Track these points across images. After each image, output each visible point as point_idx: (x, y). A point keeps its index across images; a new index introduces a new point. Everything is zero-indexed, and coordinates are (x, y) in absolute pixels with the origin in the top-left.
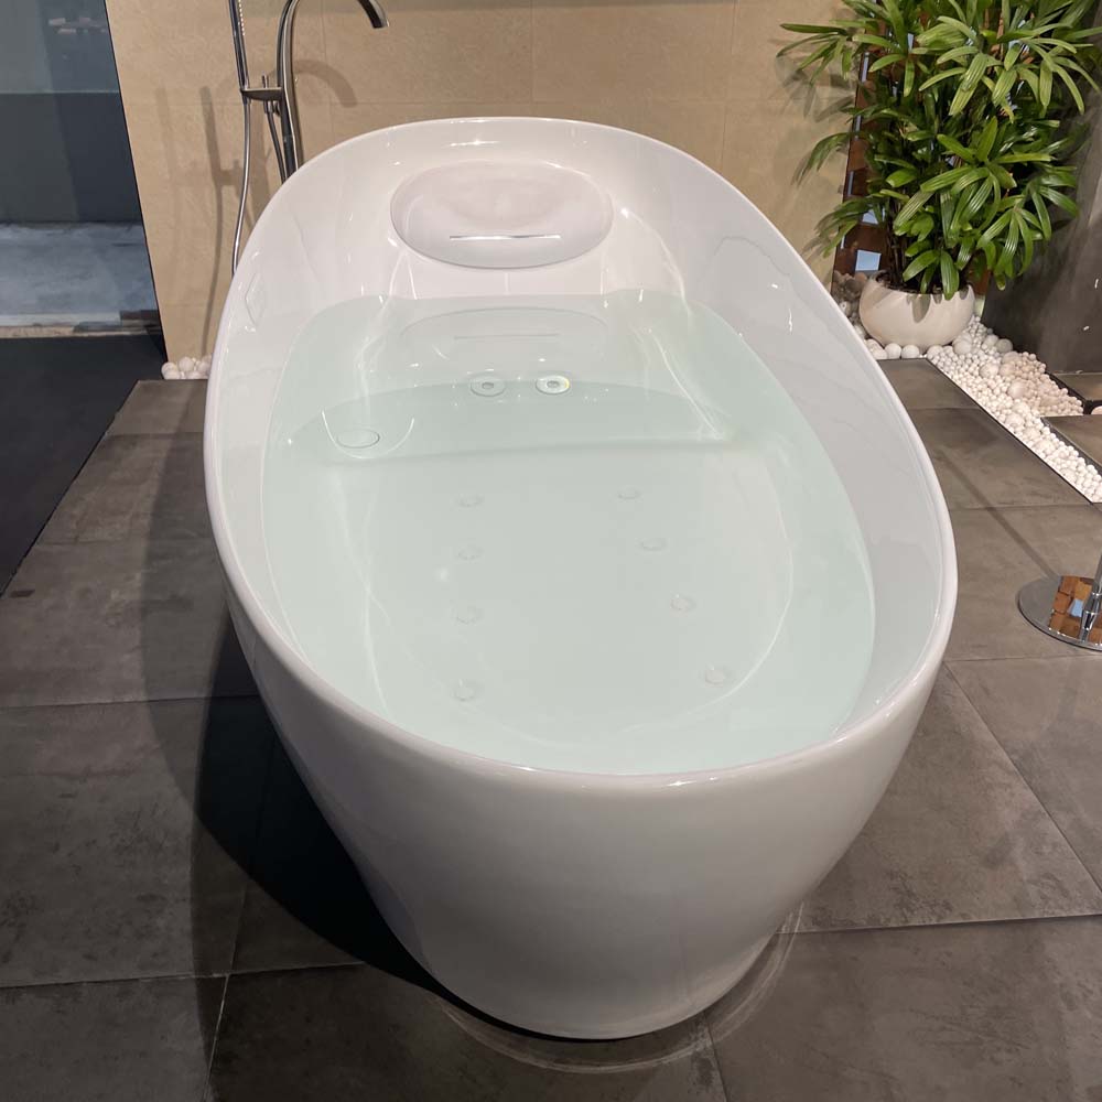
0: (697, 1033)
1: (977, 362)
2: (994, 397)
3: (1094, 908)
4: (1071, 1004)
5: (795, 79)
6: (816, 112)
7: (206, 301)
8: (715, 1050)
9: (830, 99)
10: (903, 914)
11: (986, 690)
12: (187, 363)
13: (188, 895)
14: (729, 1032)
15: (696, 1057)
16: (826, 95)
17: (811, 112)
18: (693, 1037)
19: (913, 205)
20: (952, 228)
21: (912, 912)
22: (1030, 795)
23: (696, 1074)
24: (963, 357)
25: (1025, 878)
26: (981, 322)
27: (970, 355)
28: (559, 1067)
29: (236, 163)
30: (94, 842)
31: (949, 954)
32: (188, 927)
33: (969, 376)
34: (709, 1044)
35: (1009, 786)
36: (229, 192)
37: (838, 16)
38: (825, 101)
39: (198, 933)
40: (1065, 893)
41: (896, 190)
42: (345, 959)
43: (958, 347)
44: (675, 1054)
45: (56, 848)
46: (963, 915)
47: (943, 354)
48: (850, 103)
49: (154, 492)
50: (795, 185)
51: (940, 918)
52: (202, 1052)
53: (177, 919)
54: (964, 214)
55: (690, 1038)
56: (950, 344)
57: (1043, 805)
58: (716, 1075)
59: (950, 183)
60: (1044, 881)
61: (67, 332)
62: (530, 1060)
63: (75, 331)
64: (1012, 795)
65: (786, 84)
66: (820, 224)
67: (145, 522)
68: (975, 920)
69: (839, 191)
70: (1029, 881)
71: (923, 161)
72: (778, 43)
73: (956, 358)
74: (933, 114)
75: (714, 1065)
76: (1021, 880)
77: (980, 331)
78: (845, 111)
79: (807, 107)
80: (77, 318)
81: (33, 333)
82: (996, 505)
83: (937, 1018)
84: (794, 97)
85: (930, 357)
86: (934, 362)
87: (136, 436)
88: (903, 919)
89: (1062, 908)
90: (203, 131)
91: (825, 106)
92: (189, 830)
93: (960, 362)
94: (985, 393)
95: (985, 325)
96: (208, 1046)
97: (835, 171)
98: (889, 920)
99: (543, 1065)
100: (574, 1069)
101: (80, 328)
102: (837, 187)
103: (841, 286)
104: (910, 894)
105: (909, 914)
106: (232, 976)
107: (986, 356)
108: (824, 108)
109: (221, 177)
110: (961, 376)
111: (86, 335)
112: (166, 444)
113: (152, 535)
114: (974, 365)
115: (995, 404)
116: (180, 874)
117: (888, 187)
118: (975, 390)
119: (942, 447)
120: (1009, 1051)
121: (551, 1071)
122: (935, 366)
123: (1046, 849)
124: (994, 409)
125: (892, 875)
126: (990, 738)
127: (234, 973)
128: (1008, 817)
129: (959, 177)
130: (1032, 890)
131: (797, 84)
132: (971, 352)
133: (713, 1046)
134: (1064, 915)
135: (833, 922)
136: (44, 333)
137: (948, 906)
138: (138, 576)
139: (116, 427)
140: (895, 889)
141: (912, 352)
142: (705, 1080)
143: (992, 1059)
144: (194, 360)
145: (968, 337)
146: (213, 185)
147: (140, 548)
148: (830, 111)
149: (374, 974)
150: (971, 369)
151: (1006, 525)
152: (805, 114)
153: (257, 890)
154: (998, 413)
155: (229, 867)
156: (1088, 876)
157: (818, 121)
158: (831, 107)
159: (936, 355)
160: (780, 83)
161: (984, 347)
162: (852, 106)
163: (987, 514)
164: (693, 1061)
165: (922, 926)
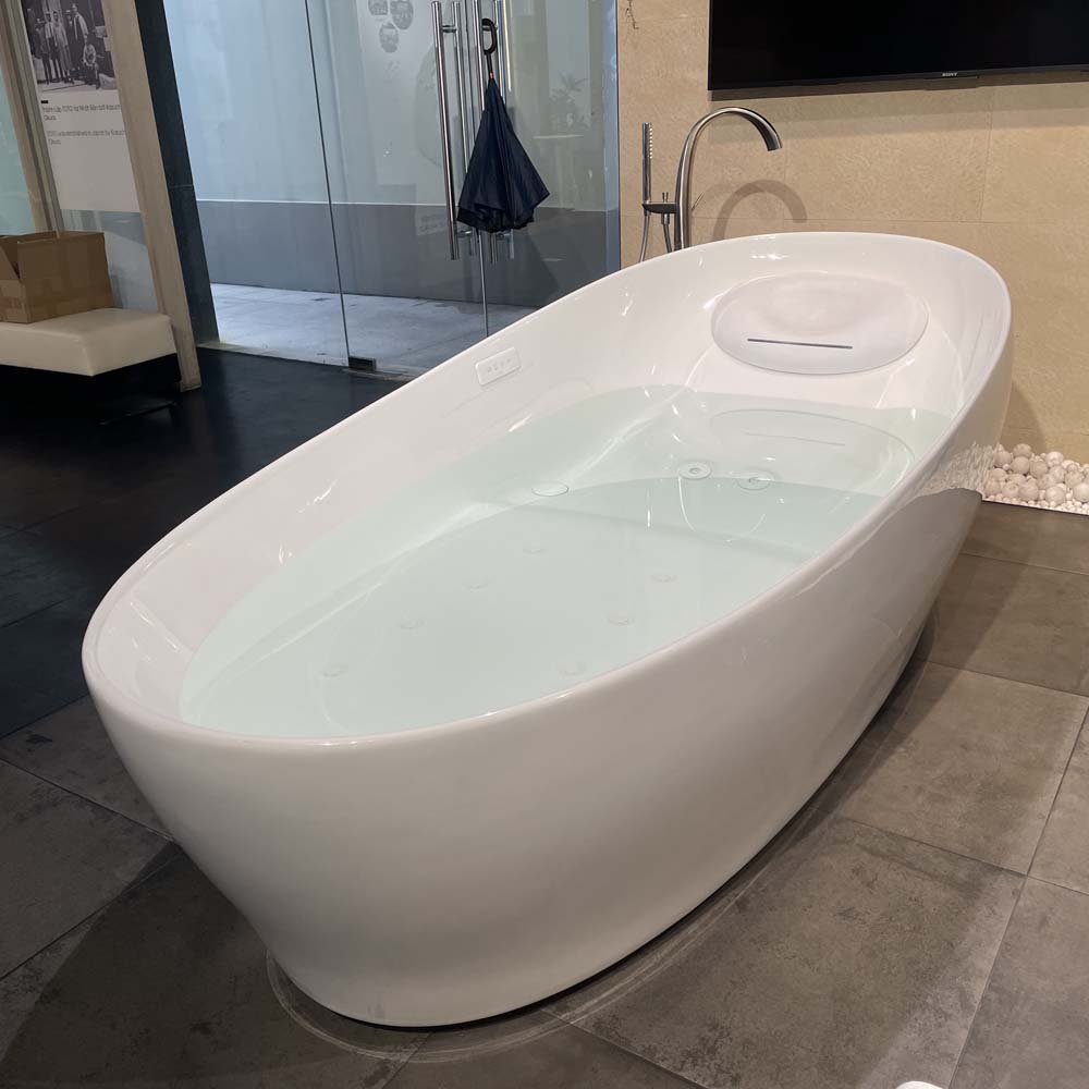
0: (405, 1046)
14: (428, 1061)
15: (384, 1063)
18: (398, 1047)
21: (695, 1065)
22: (962, 1036)
23: (370, 1073)
34: (404, 1060)
57: (964, 1053)
58: (384, 1082)
64: (940, 1026)
75: (390, 1076)
88: (679, 1066)
98: (665, 1060)
104: (712, 1051)
105: (688, 1065)
125: (715, 1027)
133: (406, 1063)
140: (702, 1039)
165: (691, 1083)
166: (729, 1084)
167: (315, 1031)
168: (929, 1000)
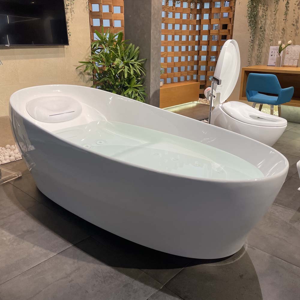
5: (80, 74)
6: (86, 81)
16: (87, 77)
17: (85, 81)
28: (235, 261)
37: (86, 59)
48: (92, 78)
53: (138, 285)
58: (254, 248)
62: (230, 263)
65: (79, 75)
72: (75, 66)
78: (91, 80)
79: (84, 80)
84: (81, 78)
91: (87, 79)
99: (232, 262)
100: (237, 260)
108: (87, 80)
127: (164, 285)
131: (81, 75)
133: (248, 244)
148: (88, 81)
152: (84, 81)
157: (86, 83)
160: (77, 75)
162: (93, 79)
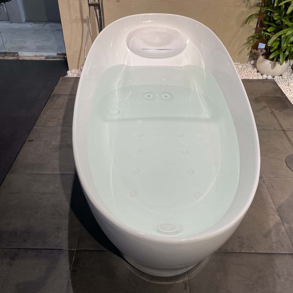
0: (185, 276)
1: (288, 81)
2: (291, 93)
3: (290, 251)
4: (279, 276)
6: (250, 6)
7: (79, 54)
8: (189, 281)
9: (254, 3)
10: (240, 249)
11: (272, 186)
12: (73, 71)
13: (67, 228)
14: (193, 276)
15: (184, 282)
17: (248, 7)
18: (184, 277)
19: (274, 38)
20: (284, 45)
21: (243, 248)
22: (279, 218)
23: (184, 286)
24: (284, 80)
25: (273, 241)
26: (291, 68)
27: (286, 79)
28: (151, 281)
29: (87, 17)
30: (46, 212)
31: (250, 261)
32: (67, 236)
33: (285, 86)
34: (187, 279)
35: (273, 215)
36: (85, 25)
38: (252, 3)
39: (69, 238)
40: (283, 246)
41: (270, 33)
42: (103, 248)
43: (283, 76)
44: (179, 281)
45: (37, 213)
46: (256, 251)
47: (278, 79)
48: (259, 4)
49: (63, 112)
50: (242, 27)
51: (250, 251)
52: (69, 269)
53: (64, 234)
54: (288, 42)
55: (183, 277)
56: (281, 75)
57: (282, 221)
58: (188, 287)
59: (285, 33)
60: (278, 242)
61: (43, 59)
63: (45, 58)
64: (274, 218)
66: (248, 38)
67: (61, 121)
68: (258, 252)
69: (254, 29)
70: (275, 243)
71: (279, 24)
73: (282, 80)
74: (283, 10)
75: (188, 285)
76: (272, 242)
77: (290, 71)
78: (258, 6)
79: (247, 5)
80: (46, 54)
81: (35, 59)
82: (285, 129)
83: (245, 278)
84: (243, 2)
85: (275, 79)
86: (276, 81)
87: (60, 94)
88: (240, 250)
89: (281, 251)
90: (79, 8)
91: (252, 4)
92: (68, 211)
93: (283, 81)
94: (289, 91)
95: (292, 69)
96: (70, 268)
97: (254, 23)
98: (237, 250)
99: (147, 280)
100: (154, 282)
101: (47, 57)
102: (254, 28)
103: (253, 54)
104: (243, 243)
105: (242, 249)
106: (77, 250)
107: (291, 80)
108: (252, 5)
109: (83, 21)
110: (283, 85)
111: (48, 60)
112: (67, 98)
113: (63, 125)
114: (287, 82)
115: (291, 96)
116: (66, 222)
117: (267, 32)
118: (286, 91)
119: (273, 109)
120: (261, 288)
121: (149, 282)
122: (276, 82)
123: (280, 234)
124: (290, 97)
125: (239, 238)
126: (271, 201)
127: (77, 249)
128: (272, 224)
129: (288, 31)
130: (275, 245)
132: (286, 78)
133: (188, 279)
134: (282, 253)
135: (222, 249)
136: (38, 59)
137: (252, 247)
138: (59, 137)
139: (55, 92)
140: (239, 242)
141: (270, 77)
142: (185, 288)
143: (257, 290)
144: (75, 70)
145: (286, 74)
146: (81, 23)
147: (59, 129)
148: (254, 6)
149: (110, 253)
150: (286, 84)
151: (287, 136)
152: (246, 7)
153: (84, 228)
154: (291, 99)
155: (77, 221)
156: (290, 243)
157: (250, 9)
158: (254, 5)
159: (276, 79)
161: (291, 77)
163: (282, 132)
164: (183, 283)
165: (245, 253)
166: (252, 249)
167: (161, 283)
168: (268, 213)
